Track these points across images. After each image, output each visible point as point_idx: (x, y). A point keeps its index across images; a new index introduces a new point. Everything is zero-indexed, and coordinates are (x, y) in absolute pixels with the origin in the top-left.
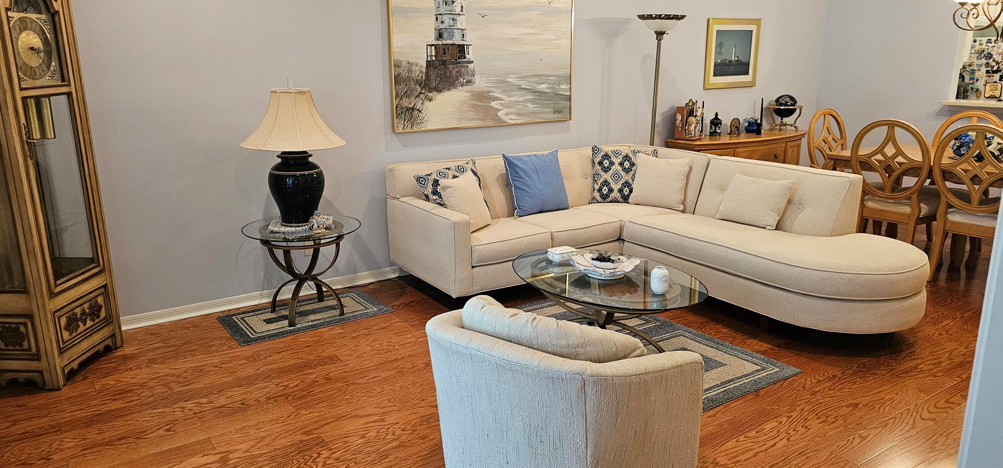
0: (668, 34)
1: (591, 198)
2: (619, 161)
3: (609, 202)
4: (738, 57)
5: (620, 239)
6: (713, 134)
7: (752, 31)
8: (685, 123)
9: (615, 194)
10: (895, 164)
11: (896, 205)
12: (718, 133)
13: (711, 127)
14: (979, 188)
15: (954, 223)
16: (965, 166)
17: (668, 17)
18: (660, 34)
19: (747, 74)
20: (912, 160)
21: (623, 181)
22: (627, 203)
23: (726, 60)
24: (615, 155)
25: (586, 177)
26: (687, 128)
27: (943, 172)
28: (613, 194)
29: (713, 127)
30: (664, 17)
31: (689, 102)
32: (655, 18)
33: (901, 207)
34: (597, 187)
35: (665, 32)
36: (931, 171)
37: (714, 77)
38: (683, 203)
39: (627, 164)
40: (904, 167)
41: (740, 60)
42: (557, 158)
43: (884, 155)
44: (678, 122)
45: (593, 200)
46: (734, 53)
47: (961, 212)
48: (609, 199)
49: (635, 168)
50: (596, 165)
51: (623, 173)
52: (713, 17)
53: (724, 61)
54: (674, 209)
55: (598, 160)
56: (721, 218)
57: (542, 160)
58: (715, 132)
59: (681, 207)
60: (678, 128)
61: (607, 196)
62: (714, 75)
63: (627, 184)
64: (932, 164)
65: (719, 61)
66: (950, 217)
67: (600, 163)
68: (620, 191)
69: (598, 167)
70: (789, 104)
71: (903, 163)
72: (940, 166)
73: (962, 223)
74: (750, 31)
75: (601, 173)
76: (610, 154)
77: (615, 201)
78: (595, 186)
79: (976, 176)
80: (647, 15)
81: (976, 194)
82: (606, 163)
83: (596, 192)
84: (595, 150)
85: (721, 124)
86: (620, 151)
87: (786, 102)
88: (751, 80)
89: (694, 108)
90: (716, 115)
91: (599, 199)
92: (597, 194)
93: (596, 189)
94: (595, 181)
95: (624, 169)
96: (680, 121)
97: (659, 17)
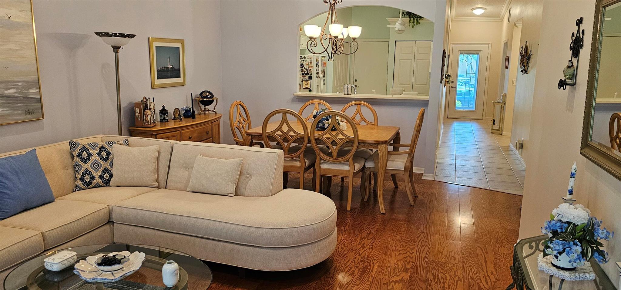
0: (123, 48)
1: (74, 186)
2: (96, 152)
3: (92, 188)
4: (172, 65)
5: (110, 222)
6: (163, 121)
7: (179, 47)
8: (143, 114)
9: (97, 180)
10: (288, 136)
11: (291, 162)
12: (166, 119)
13: (161, 116)
14: (336, 148)
15: (325, 169)
16: (327, 136)
17: (122, 35)
18: (116, 49)
19: (180, 77)
20: (298, 134)
21: (102, 168)
22: (108, 186)
23: (164, 67)
24: (92, 147)
25: (66, 168)
26: (144, 118)
27: (316, 140)
28: (95, 181)
29: (162, 116)
30: (119, 35)
31: (144, 98)
32: (111, 36)
33: (295, 163)
34: (79, 176)
35: (121, 47)
36: (309, 139)
37: (159, 80)
38: (157, 181)
39: (104, 154)
40: (294, 138)
41: (174, 68)
42: (36, 157)
43: (282, 131)
44: (137, 114)
45: (76, 188)
46: (169, 62)
47: (327, 163)
48: (92, 185)
49: (112, 156)
50: (75, 158)
51: (101, 162)
52: (152, 37)
53: (163, 68)
54: (150, 186)
55: (77, 153)
56: (191, 191)
57: (20, 161)
58: (164, 119)
59: (156, 184)
60: (137, 118)
61: (90, 183)
62: (158, 79)
63: (106, 171)
64: (309, 135)
65: (160, 68)
66: (322, 166)
67: (79, 155)
68: (101, 177)
69: (78, 159)
70: (209, 97)
71: (293, 136)
72: (314, 137)
73: (329, 169)
74: (178, 47)
75: (81, 164)
76: (88, 147)
77: (98, 186)
78: (76, 176)
79: (334, 141)
80: (104, 33)
81: (335, 152)
82: (85, 155)
83: (78, 180)
84: (72, 145)
85: (168, 114)
86: (96, 143)
87: (207, 96)
88: (182, 81)
89: (147, 103)
90: (164, 107)
91: (82, 186)
92: (80, 182)
93: (78, 178)
94: (76, 171)
95: (102, 158)
96: (139, 114)
97: (115, 35)
